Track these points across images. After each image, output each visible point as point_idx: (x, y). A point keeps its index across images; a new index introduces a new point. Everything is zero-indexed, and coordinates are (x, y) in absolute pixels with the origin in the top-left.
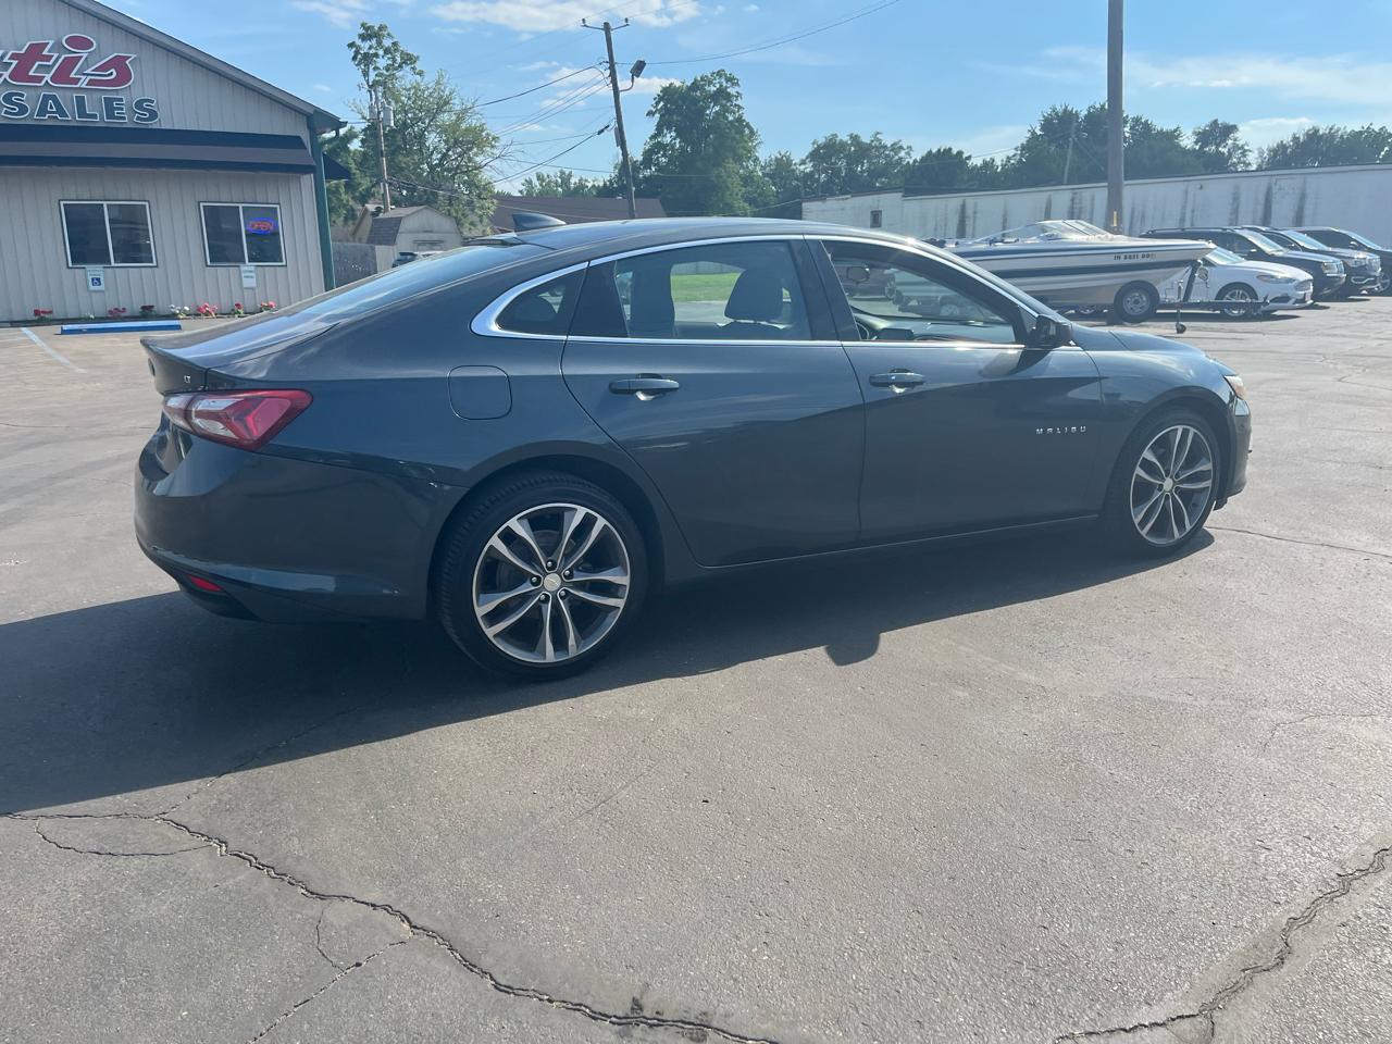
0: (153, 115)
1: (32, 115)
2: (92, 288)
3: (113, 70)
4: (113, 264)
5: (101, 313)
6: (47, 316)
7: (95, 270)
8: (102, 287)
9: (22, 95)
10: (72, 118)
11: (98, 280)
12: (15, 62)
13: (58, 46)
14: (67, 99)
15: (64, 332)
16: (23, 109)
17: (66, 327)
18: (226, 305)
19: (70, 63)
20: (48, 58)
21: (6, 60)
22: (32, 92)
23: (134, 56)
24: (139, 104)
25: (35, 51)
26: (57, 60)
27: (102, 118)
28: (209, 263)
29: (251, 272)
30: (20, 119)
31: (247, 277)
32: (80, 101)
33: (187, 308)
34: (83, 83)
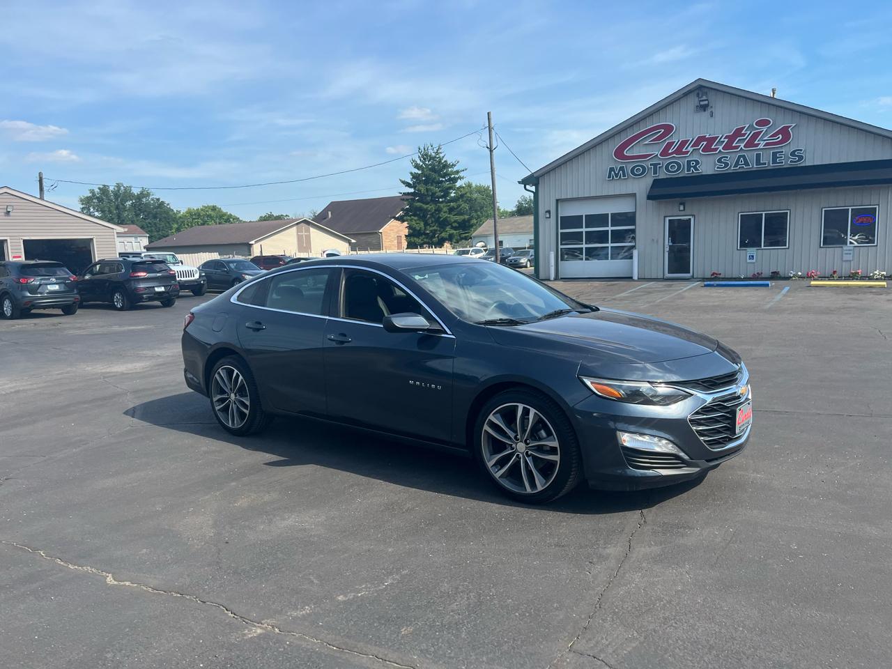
0: (801, 158)
1: (731, 166)
2: (749, 261)
3: (780, 136)
4: (763, 247)
5: (750, 275)
6: (718, 276)
7: (751, 251)
8: (754, 261)
9: (727, 157)
10: (753, 166)
11: (753, 256)
12: (726, 140)
13: (751, 127)
14: (751, 156)
15: (706, 286)
16: (726, 165)
17: (706, 283)
18: (828, 272)
19: (756, 135)
20: (744, 135)
21: (722, 140)
22: (733, 155)
23: (794, 125)
24: (793, 154)
25: (738, 132)
26: (748, 134)
27: (769, 163)
28: (822, 245)
29: (849, 250)
30: (725, 170)
31: (846, 254)
32: (758, 156)
33: (800, 273)
34: (761, 146)
